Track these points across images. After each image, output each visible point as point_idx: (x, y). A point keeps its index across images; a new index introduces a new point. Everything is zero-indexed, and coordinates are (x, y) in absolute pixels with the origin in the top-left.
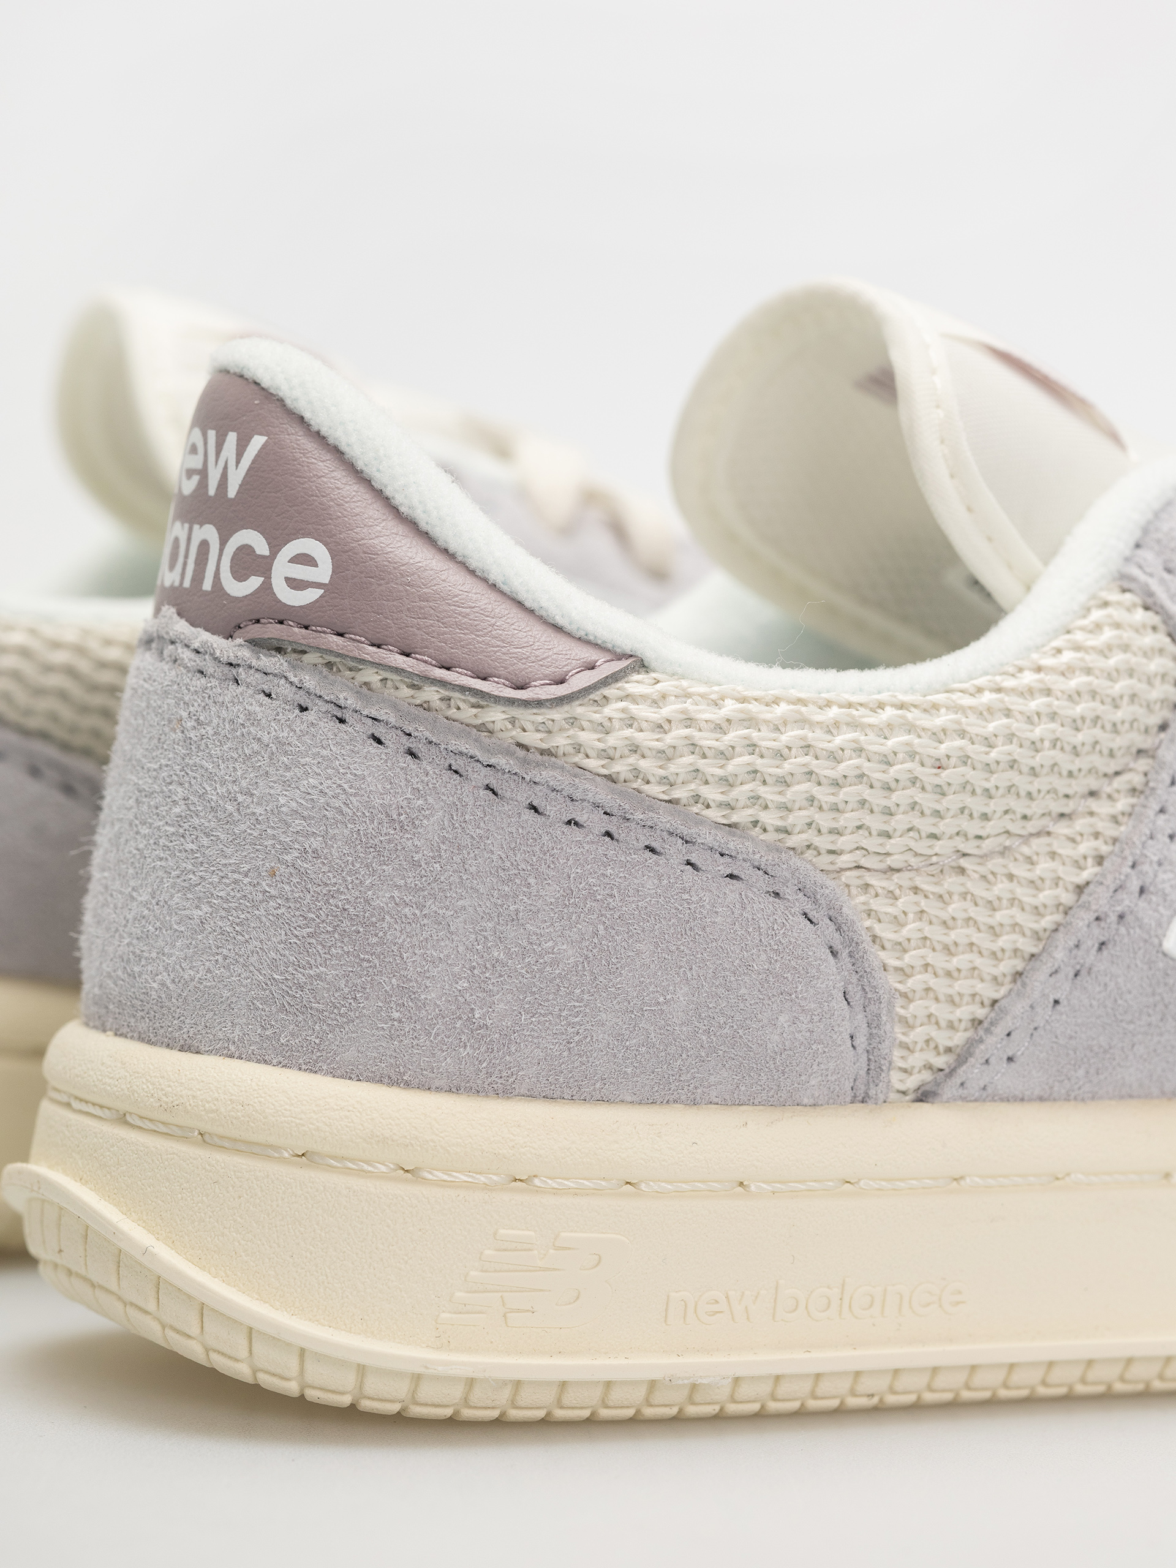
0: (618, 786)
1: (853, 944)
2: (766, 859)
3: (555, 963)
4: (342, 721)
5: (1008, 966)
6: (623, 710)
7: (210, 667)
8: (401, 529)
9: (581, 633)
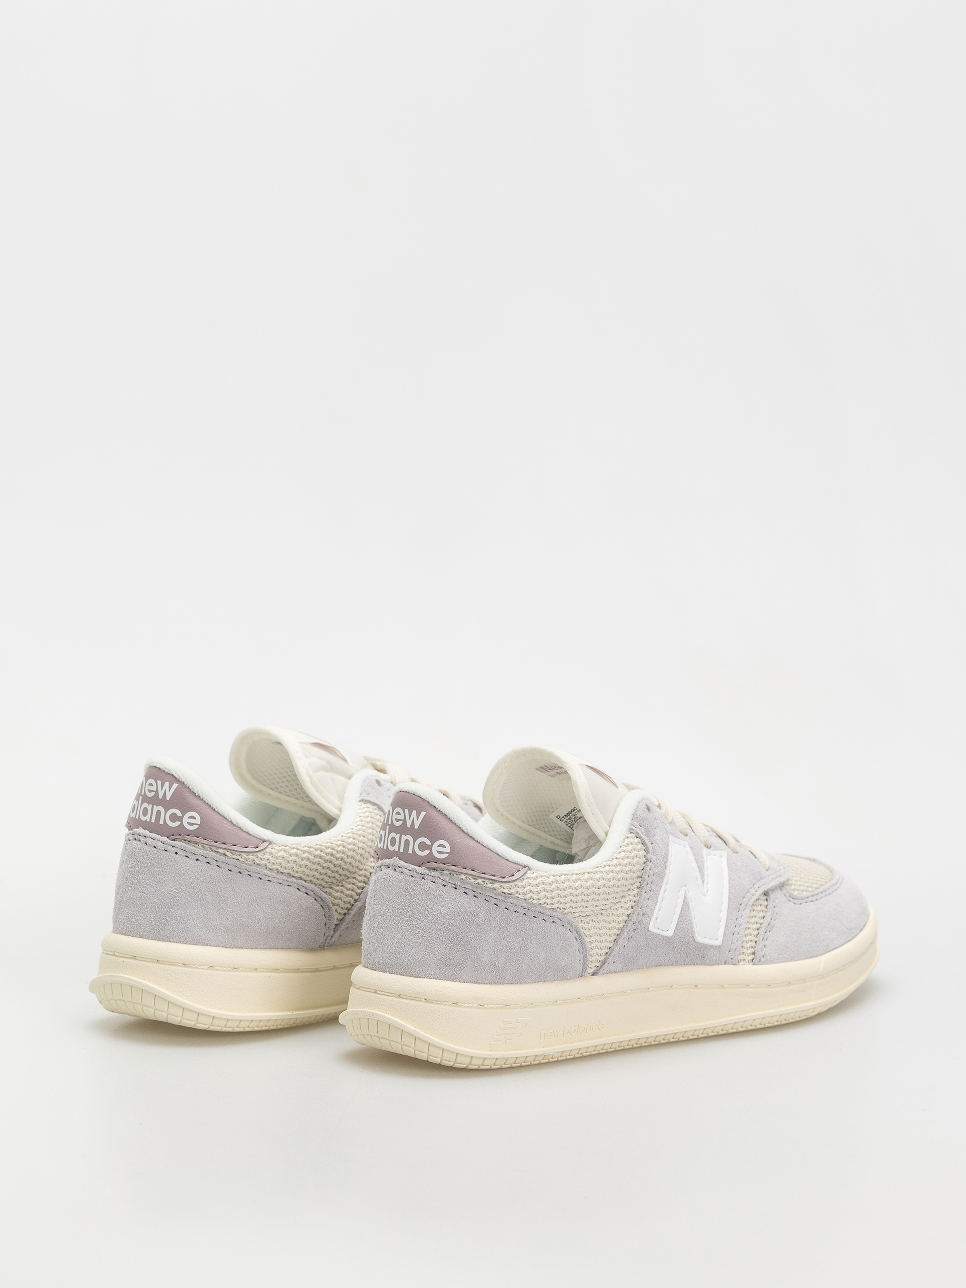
0: (527, 901)
1: (580, 936)
2: (561, 916)
3: (514, 948)
4: (456, 888)
5: (613, 938)
6: (528, 882)
7: (415, 874)
8: (465, 836)
9: (514, 861)
